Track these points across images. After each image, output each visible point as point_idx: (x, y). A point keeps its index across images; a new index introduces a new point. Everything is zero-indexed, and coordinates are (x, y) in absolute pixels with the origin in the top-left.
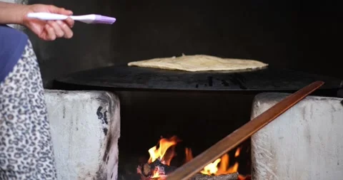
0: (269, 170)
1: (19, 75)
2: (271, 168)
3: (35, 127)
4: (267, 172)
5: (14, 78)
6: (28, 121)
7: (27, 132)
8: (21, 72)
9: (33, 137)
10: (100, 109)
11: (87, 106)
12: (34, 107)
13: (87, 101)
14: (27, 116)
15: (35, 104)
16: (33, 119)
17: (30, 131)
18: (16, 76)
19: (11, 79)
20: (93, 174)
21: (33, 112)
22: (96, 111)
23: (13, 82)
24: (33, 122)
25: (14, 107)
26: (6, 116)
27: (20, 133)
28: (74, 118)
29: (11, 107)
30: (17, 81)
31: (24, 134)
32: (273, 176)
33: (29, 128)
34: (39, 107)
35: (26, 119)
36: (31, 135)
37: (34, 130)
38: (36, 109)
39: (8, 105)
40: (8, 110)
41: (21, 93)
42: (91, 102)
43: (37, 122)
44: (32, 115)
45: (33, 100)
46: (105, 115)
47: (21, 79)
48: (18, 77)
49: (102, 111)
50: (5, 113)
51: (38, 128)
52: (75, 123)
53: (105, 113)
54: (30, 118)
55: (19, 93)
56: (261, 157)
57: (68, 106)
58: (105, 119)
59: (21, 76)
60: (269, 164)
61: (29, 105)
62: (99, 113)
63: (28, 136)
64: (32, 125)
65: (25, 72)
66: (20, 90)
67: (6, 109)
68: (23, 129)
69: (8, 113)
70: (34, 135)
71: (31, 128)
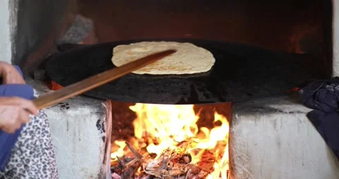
0: (245, 169)
1: (31, 127)
2: (247, 168)
3: (45, 166)
4: (244, 171)
5: (28, 131)
6: (39, 163)
7: (39, 172)
8: (33, 124)
9: (44, 175)
10: (99, 121)
11: (88, 120)
12: (43, 149)
13: (87, 116)
14: (39, 159)
15: (44, 147)
16: (43, 160)
17: (41, 170)
18: (29, 128)
19: (26, 132)
20: (96, 176)
21: (43, 154)
22: (95, 124)
23: (28, 134)
24: (43, 163)
25: (31, 153)
26: (24, 160)
27: (34, 173)
28: (77, 131)
29: (28, 153)
30: (32, 132)
31: (36, 173)
32: (249, 175)
33: (40, 168)
34: (47, 149)
35: (38, 161)
36: (42, 173)
37: (44, 169)
38: (46, 151)
39: (26, 151)
40: (26, 155)
41: (36, 141)
42: (91, 116)
43: (47, 162)
44: (43, 157)
45: (43, 144)
46: (103, 125)
47: (35, 130)
48: (31, 129)
49: (101, 123)
50: (24, 158)
51: (48, 167)
52: (77, 134)
53: (103, 124)
54: (41, 159)
55: (34, 141)
56: (239, 159)
57: (71, 120)
58: (103, 129)
59: (33, 127)
60: (246, 166)
61: (41, 149)
62: (98, 125)
63: (40, 175)
64: (43, 165)
65: (36, 124)
66: (35, 138)
67: (24, 155)
68: (36, 170)
69: (26, 158)
70: (45, 173)
71: (42, 168)
